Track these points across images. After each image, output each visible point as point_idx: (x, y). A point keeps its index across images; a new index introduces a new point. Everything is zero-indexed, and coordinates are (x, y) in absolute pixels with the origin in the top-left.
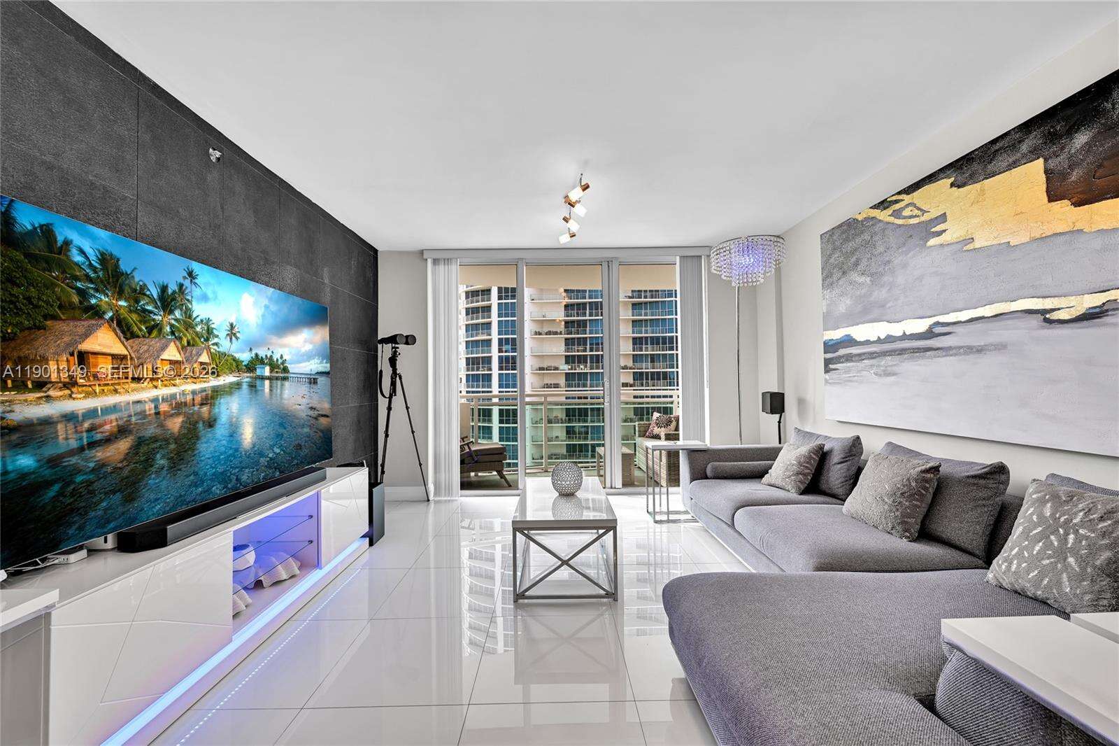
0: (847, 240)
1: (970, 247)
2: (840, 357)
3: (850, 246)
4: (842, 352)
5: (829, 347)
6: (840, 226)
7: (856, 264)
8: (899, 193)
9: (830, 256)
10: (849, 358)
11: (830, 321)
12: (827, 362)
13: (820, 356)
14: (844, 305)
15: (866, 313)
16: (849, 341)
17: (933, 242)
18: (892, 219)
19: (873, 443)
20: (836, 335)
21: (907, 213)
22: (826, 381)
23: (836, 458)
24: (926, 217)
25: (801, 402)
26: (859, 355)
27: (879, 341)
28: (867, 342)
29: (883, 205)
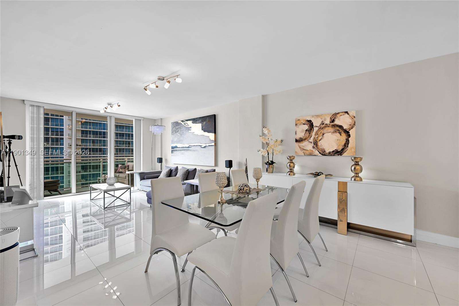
0: (176, 126)
1: (194, 134)
2: (175, 150)
3: (177, 127)
4: (175, 149)
5: (173, 148)
6: (175, 122)
7: (178, 131)
8: (185, 120)
9: (173, 128)
10: (176, 150)
11: (173, 142)
12: (172, 151)
13: (171, 149)
14: (176, 139)
15: (179, 141)
16: (176, 147)
17: (189, 131)
18: (184, 125)
19: (180, 167)
20: (174, 145)
21: (186, 124)
22: (172, 155)
23: (173, 171)
24: (189, 126)
25: (166, 160)
26: (178, 150)
27: (181, 148)
28: (179, 148)
29: (182, 121)
